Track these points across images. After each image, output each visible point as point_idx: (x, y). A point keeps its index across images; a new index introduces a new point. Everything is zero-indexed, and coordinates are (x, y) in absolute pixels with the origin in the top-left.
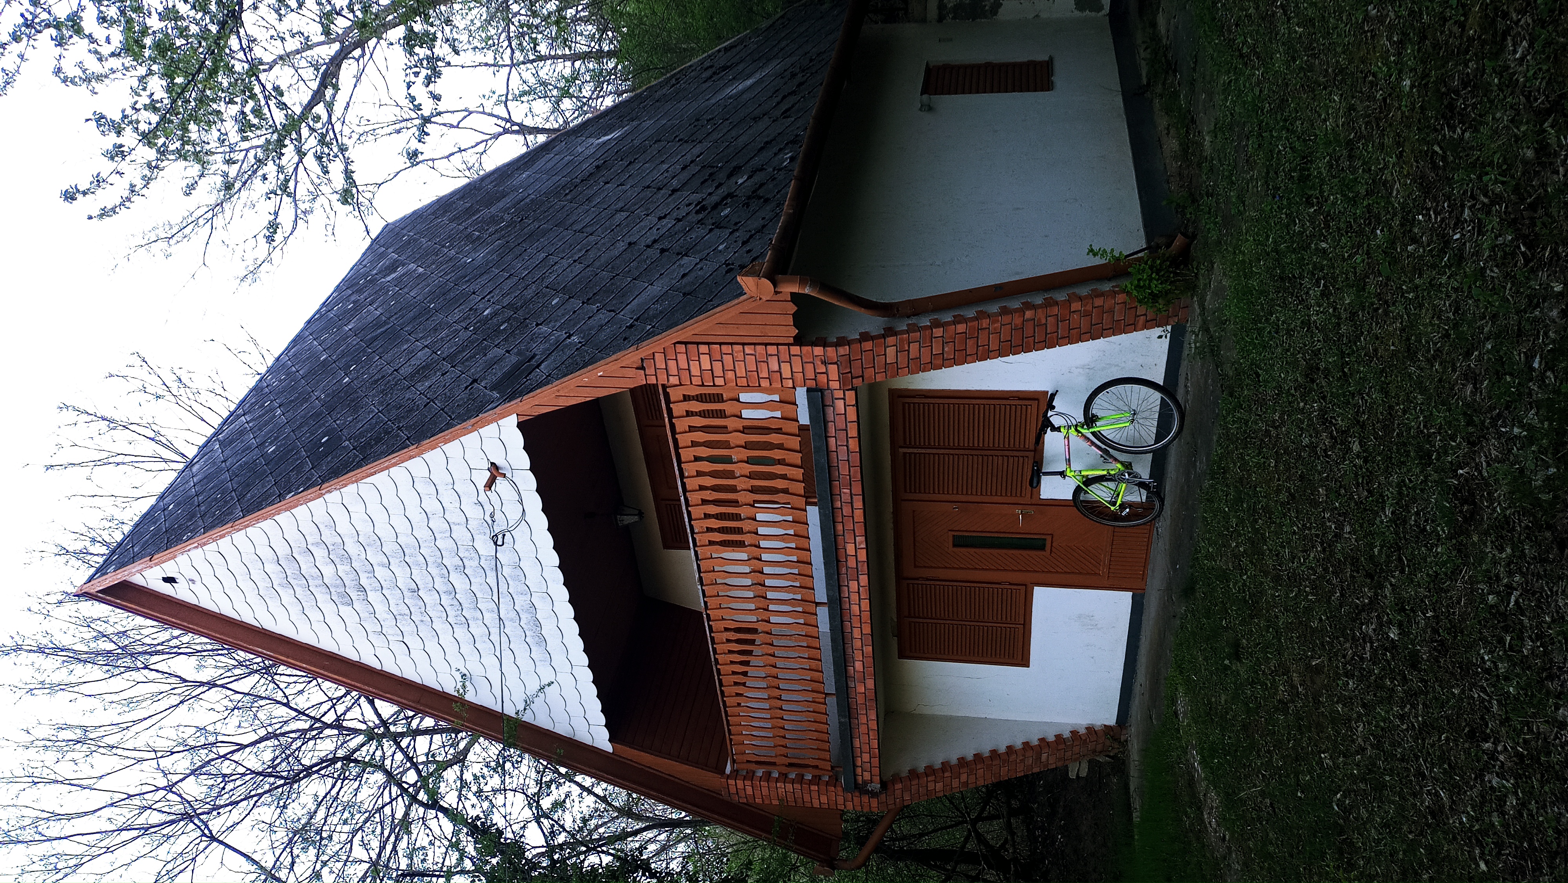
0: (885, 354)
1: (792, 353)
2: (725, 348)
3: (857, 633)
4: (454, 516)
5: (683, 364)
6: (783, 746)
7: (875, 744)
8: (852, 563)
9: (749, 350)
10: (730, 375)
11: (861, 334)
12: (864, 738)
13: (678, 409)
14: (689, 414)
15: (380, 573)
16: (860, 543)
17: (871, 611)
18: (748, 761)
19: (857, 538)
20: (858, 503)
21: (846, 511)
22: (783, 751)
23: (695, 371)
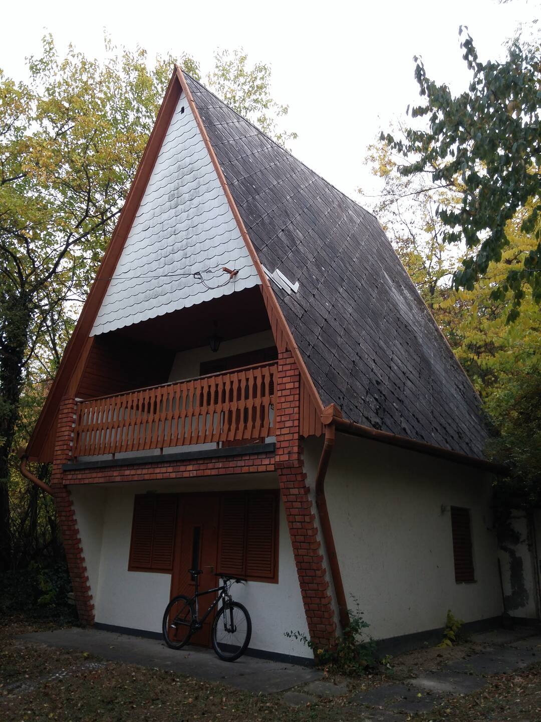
0: (294, 488)
1: (295, 435)
2: (297, 397)
3: (145, 471)
4: (212, 252)
5: (288, 373)
6: (88, 429)
7: (87, 481)
8: (182, 468)
9: (296, 410)
10: (283, 399)
11: (306, 474)
12: (89, 475)
13: (266, 371)
14: (263, 377)
15: (185, 215)
16: (193, 473)
17: (156, 479)
18: (81, 410)
19: (195, 471)
20: (214, 472)
21: (210, 466)
22: (86, 430)
23: (285, 380)
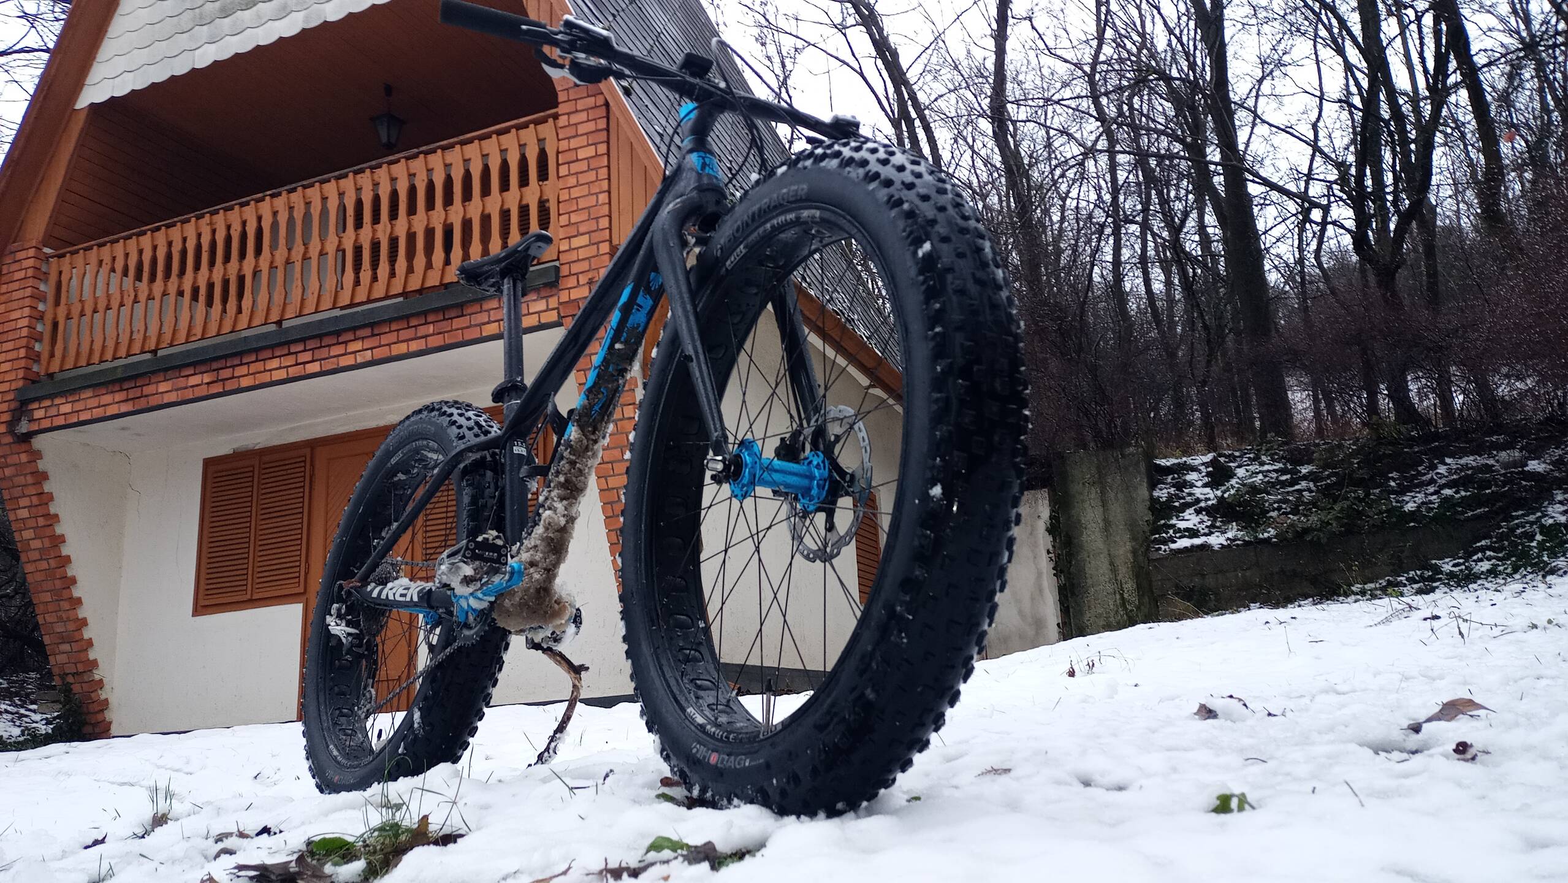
1: (601, 245)
2: (603, 172)
3: (240, 371)
5: (582, 129)
6: (82, 310)
9: (603, 198)
10: (572, 181)
13: (529, 136)
14: (523, 147)
16: (363, 356)
18: (61, 273)
19: (369, 352)
22: (76, 312)
23: (574, 143)
